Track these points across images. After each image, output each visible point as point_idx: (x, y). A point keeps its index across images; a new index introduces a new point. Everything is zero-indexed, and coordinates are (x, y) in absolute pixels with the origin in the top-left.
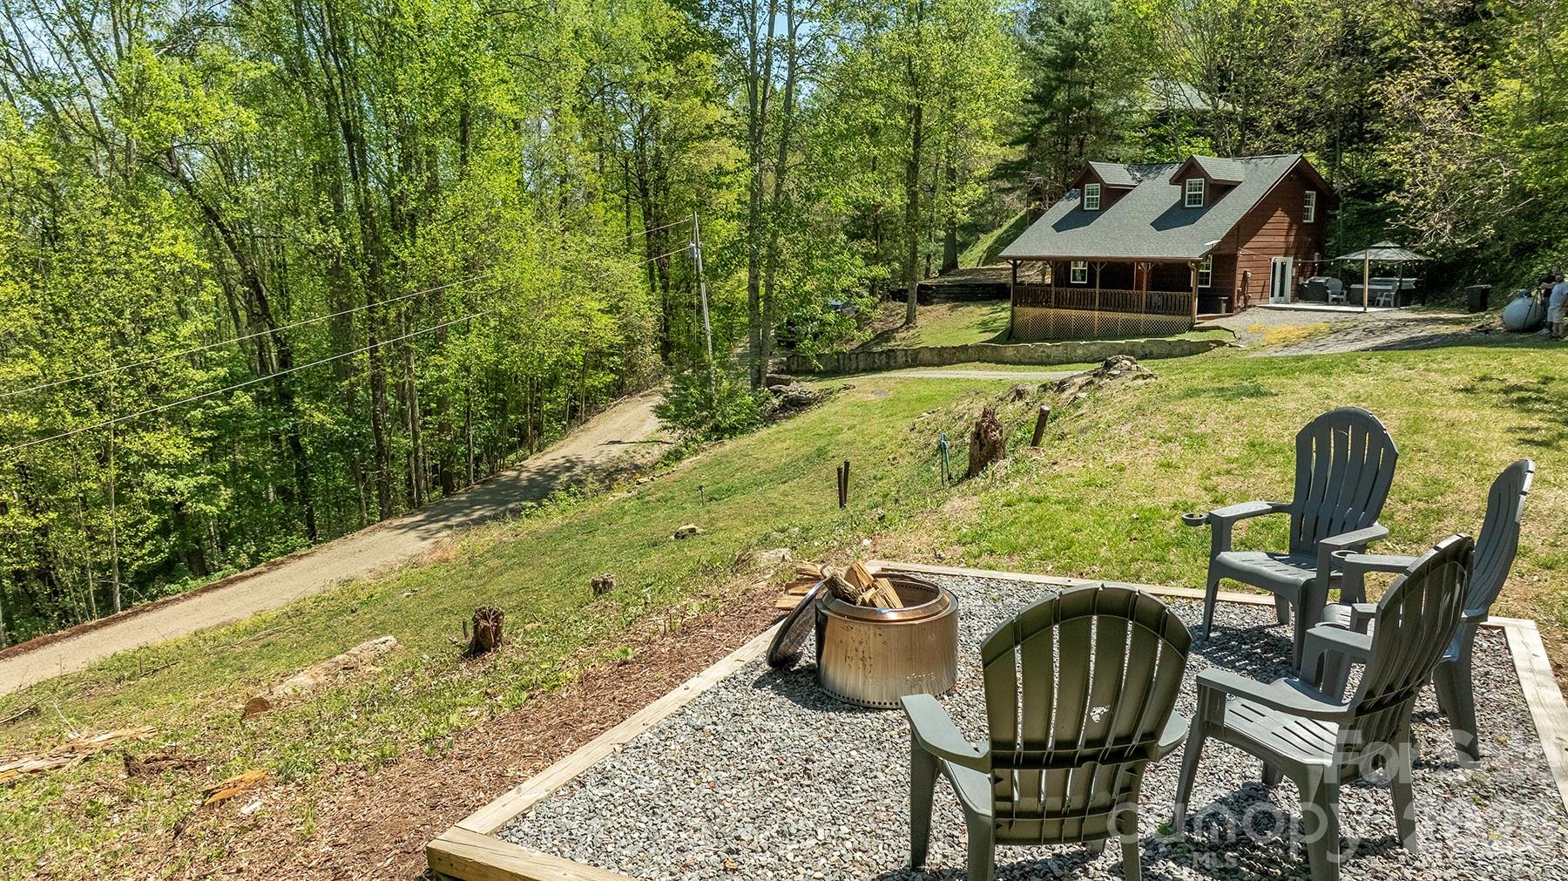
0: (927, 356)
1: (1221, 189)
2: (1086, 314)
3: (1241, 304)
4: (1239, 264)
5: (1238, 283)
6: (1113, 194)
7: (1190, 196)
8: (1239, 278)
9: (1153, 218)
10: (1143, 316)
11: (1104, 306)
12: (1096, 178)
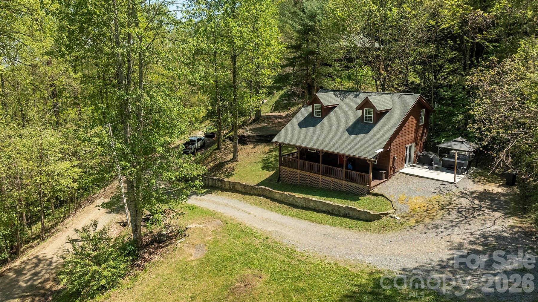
0: (239, 188)
1: (380, 115)
2: (315, 175)
3: (392, 173)
4: (391, 154)
5: (391, 163)
6: (328, 110)
7: (366, 117)
8: (391, 160)
9: (348, 126)
10: (344, 182)
11: (324, 173)
12: (319, 102)
